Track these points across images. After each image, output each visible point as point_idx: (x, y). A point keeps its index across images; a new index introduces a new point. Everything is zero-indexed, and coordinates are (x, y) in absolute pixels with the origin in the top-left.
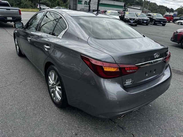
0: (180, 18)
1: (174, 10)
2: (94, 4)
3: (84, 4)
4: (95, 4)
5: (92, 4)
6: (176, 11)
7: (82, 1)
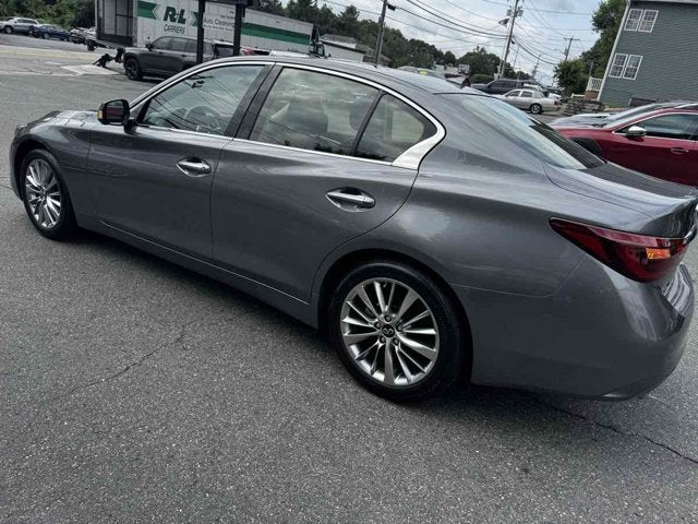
0: (489, 87)
1: (457, 58)
2: (220, 23)
3: (165, 19)
4: (224, 23)
5: (210, 21)
6: (464, 60)
7: (153, 6)
